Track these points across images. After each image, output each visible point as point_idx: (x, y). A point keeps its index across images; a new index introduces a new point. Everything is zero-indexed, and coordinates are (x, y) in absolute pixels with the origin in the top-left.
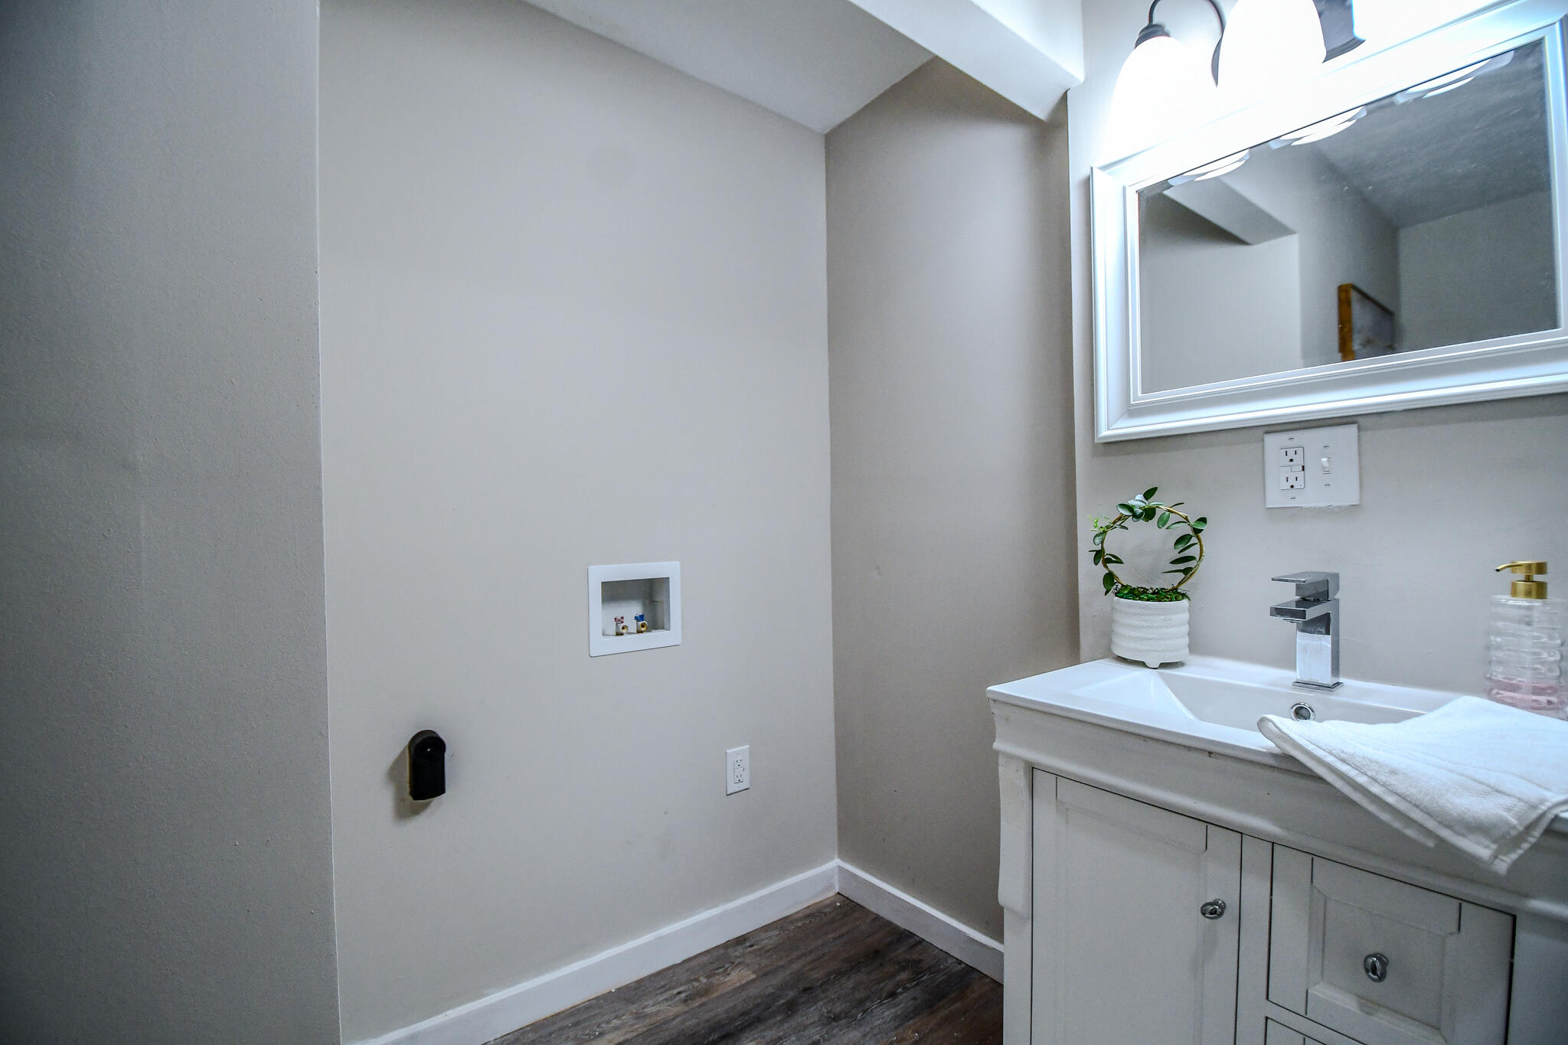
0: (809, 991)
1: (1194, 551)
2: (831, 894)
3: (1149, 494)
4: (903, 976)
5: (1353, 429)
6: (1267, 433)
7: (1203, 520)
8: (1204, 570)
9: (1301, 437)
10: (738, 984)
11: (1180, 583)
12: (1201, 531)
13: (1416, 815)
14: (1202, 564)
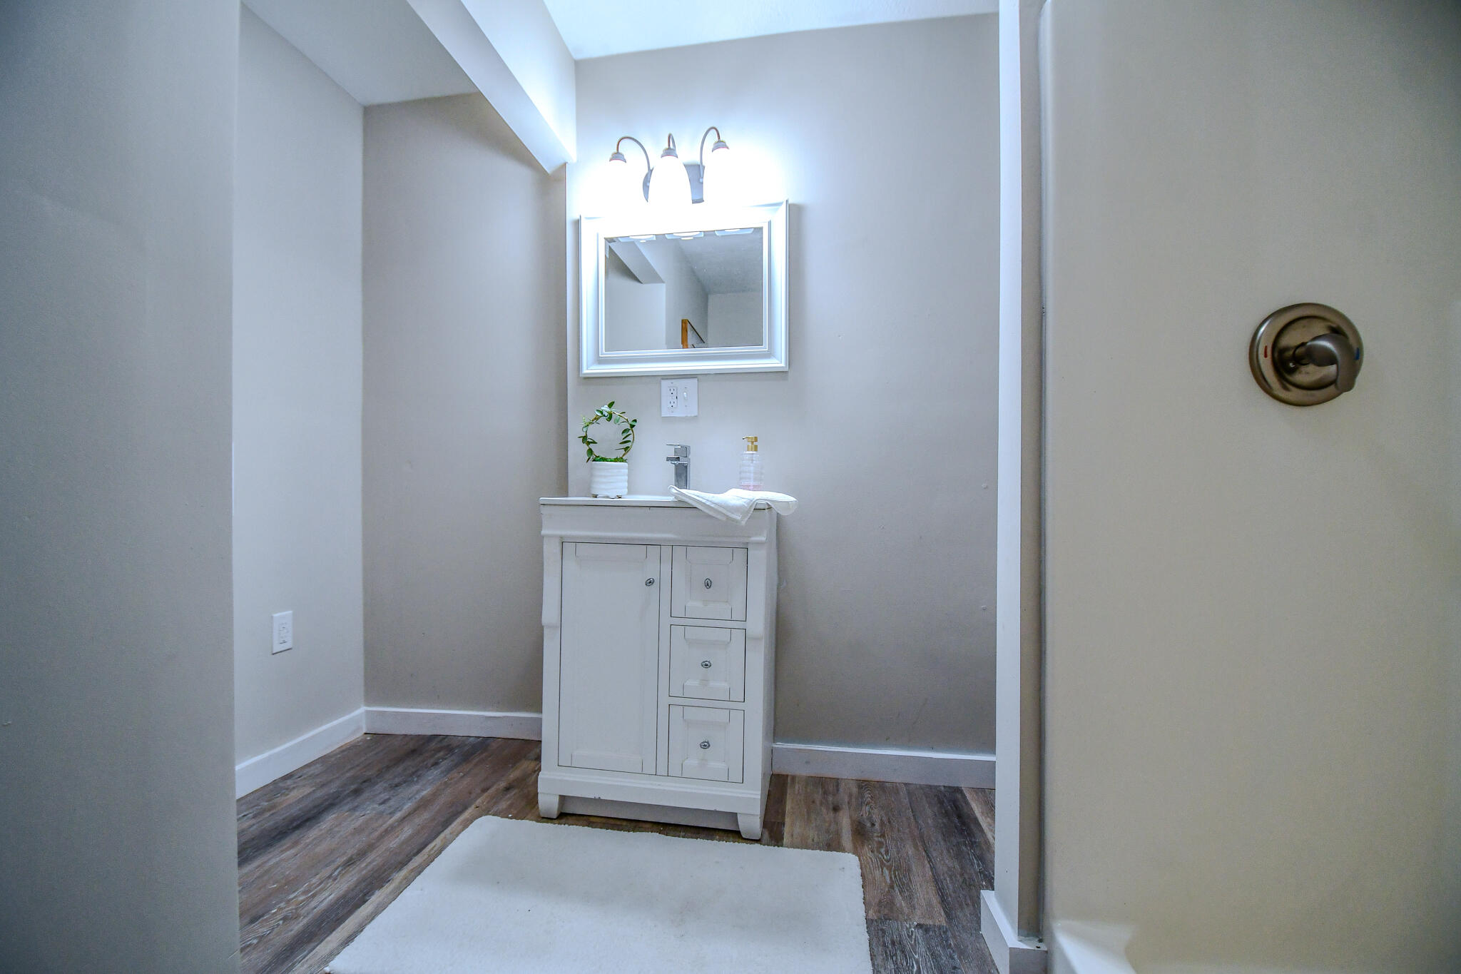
0: (368, 782)
1: (630, 438)
2: (359, 734)
3: (611, 405)
4: (441, 754)
5: (696, 380)
6: (663, 379)
7: (635, 421)
8: (635, 448)
9: (677, 383)
10: (301, 796)
11: (624, 455)
12: (634, 426)
13: (721, 509)
14: (634, 444)
